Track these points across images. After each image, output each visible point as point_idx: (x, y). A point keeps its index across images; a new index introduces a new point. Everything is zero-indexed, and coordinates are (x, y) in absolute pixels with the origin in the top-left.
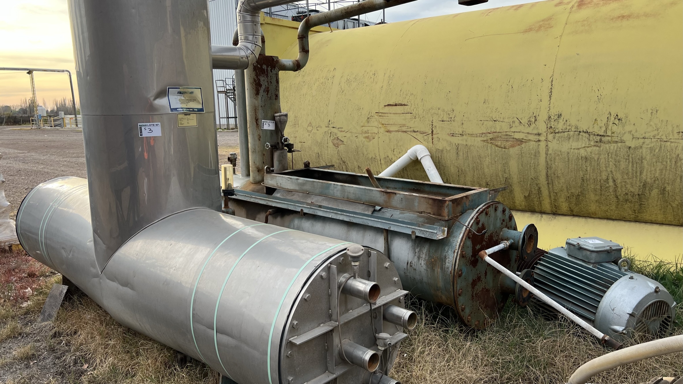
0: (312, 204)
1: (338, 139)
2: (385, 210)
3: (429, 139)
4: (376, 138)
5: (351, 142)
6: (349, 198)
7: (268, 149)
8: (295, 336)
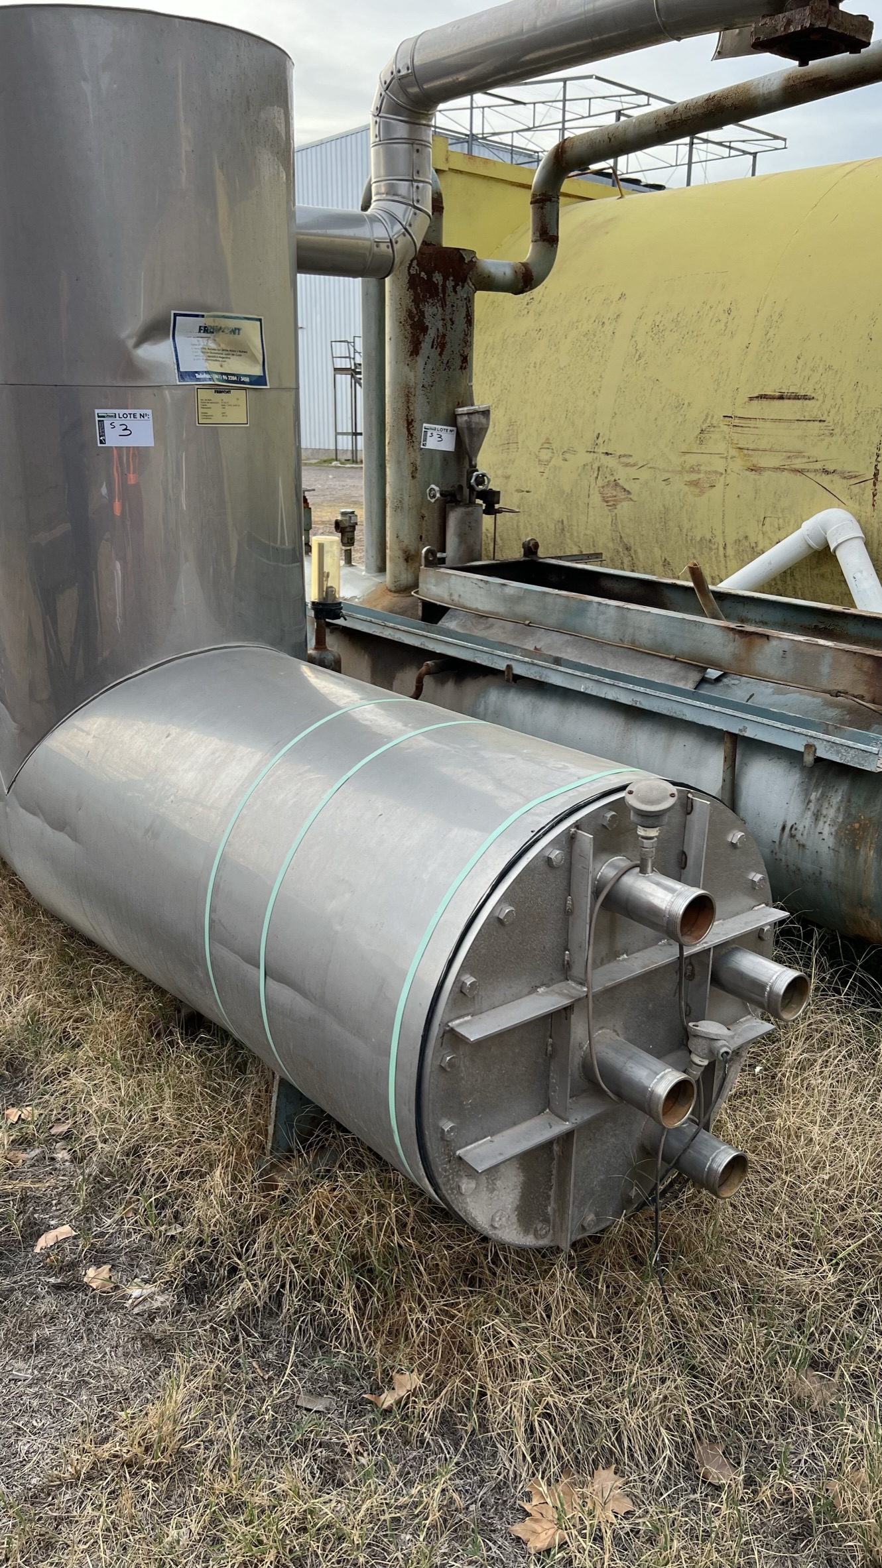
0: (537, 653)
1: (617, 485)
2: (733, 682)
3: (866, 495)
4: (720, 486)
5: (651, 493)
6: (637, 643)
7: (433, 500)
8: (467, 1015)
